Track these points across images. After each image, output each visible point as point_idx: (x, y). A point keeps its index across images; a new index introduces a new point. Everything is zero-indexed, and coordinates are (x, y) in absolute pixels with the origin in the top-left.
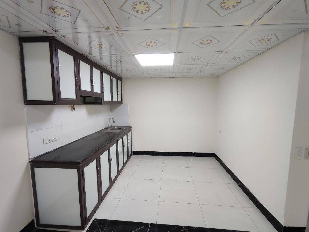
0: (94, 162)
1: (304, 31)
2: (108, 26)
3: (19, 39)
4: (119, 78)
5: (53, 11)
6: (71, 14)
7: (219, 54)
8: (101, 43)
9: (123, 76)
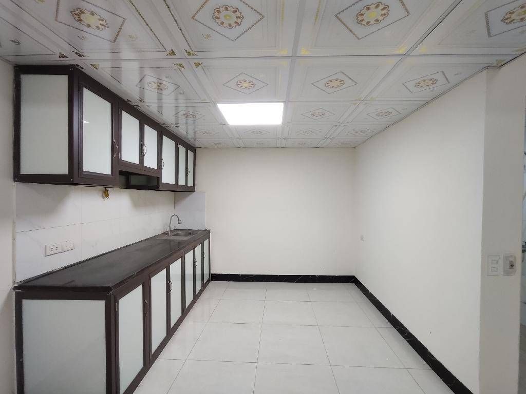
0: (140, 289)
1: (487, 68)
2: (172, 50)
3: (14, 68)
4: (190, 147)
5: (77, 19)
6: (109, 25)
7: (356, 106)
8: (160, 81)
9: (197, 144)
